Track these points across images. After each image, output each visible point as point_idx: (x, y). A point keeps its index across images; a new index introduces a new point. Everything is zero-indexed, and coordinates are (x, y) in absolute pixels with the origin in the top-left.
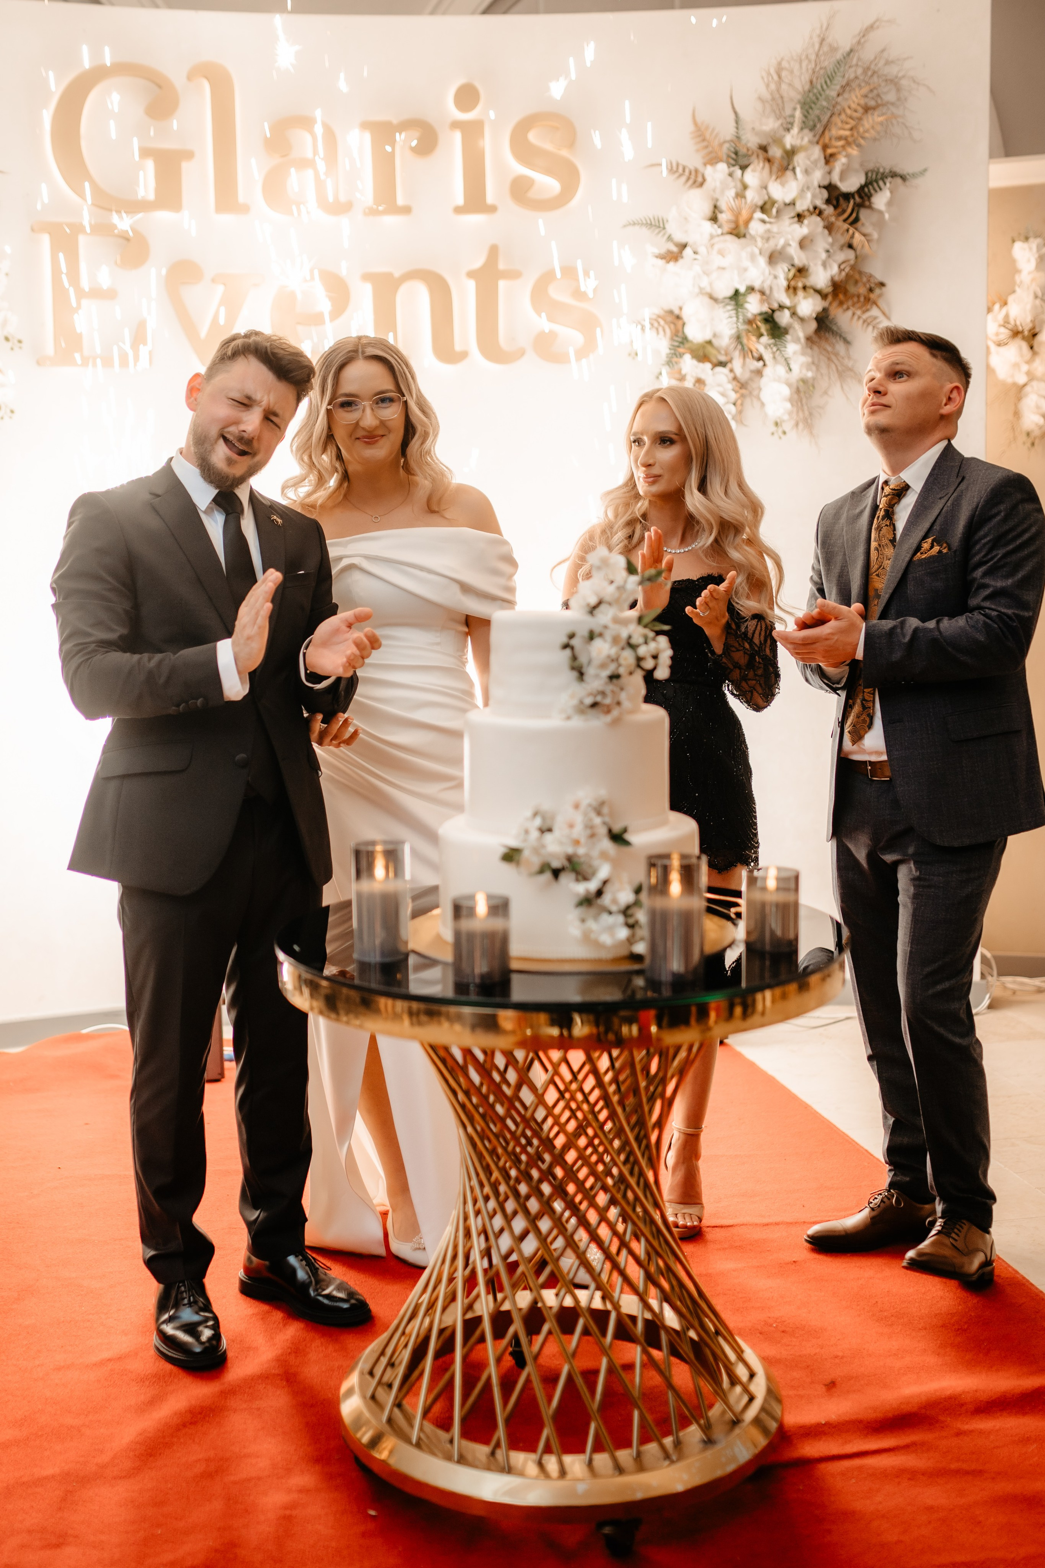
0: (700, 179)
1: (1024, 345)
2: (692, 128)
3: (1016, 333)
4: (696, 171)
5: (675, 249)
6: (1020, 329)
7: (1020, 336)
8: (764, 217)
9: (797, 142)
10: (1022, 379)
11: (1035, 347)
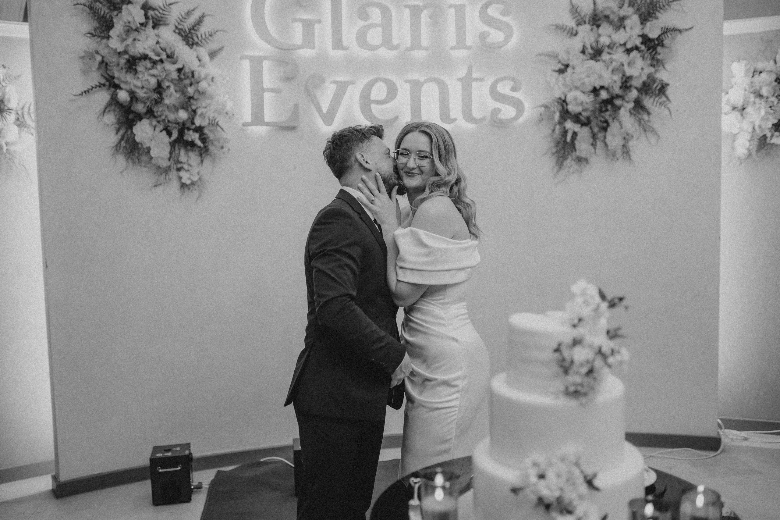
0: (574, 32)
1: (739, 114)
2: (570, 7)
3: (734, 108)
4: (573, 28)
5: (562, 67)
6: (736, 106)
7: (736, 109)
8: (609, 51)
9: (626, 14)
10: (735, 131)
11: (744, 115)
